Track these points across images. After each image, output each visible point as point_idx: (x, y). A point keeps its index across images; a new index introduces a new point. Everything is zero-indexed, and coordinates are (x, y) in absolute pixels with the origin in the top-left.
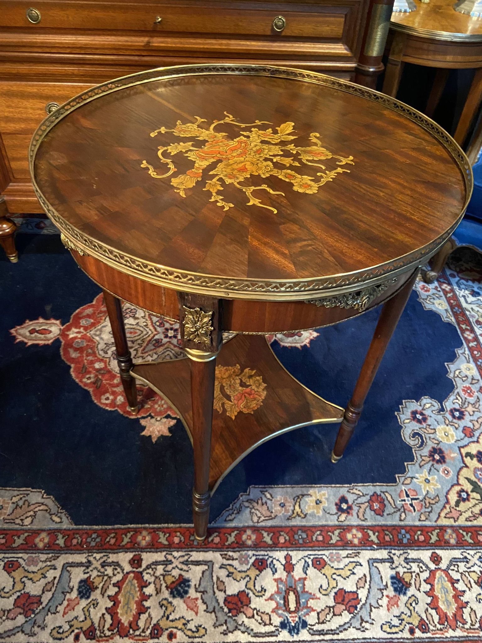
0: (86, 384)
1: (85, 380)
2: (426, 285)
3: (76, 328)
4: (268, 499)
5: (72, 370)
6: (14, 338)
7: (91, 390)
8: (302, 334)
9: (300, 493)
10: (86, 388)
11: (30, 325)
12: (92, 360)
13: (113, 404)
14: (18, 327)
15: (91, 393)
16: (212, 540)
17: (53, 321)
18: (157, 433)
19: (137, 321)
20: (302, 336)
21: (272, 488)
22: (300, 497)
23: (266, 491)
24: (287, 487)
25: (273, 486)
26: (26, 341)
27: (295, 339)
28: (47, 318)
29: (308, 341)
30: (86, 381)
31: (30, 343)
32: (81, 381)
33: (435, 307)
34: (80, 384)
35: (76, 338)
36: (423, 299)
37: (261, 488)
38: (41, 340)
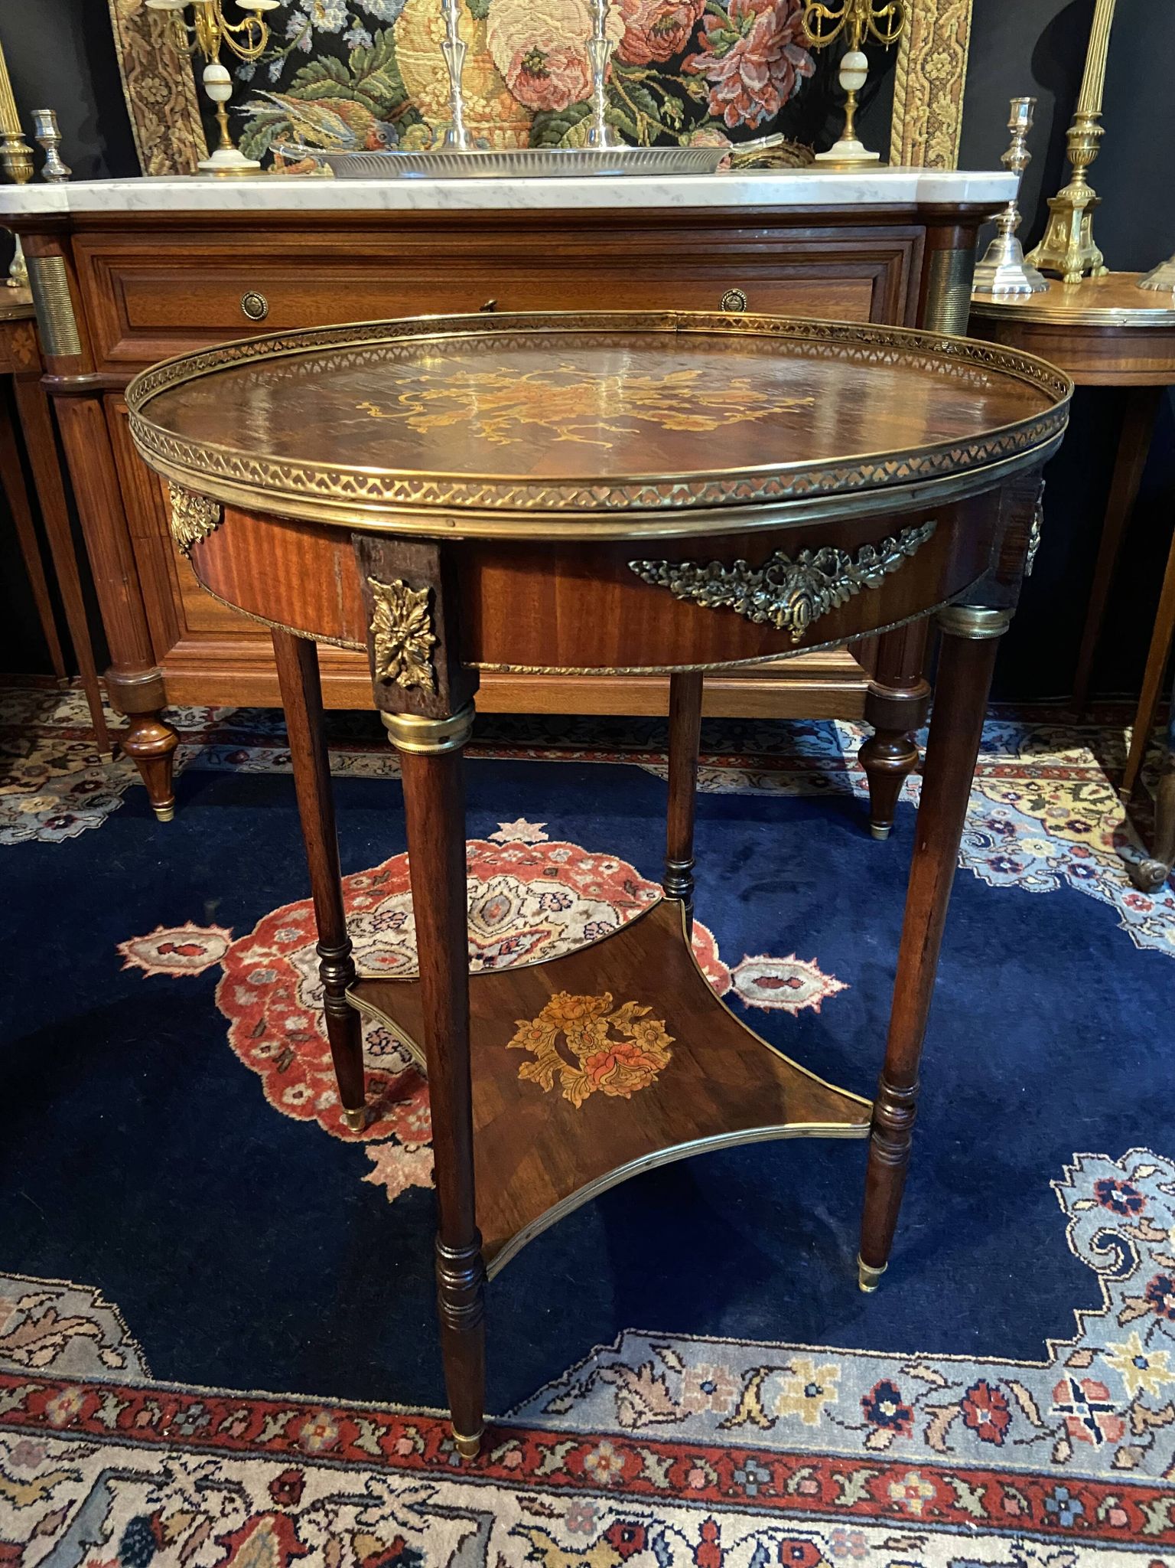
0: (255, 1061)
1: (255, 1052)
2: (1141, 895)
3: (262, 945)
4: (672, 1368)
5: (231, 1029)
6: (124, 959)
7: (264, 1074)
8: (802, 983)
9: (763, 1362)
10: (255, 1069)
11: (163, 935)
12: (282, 1013)
13: (310, 1106)
14: (137, 939)
15: (264, 1080)
16: (501, 1459)
17: (215, 930)
18: (402, 1179)
19: (402, 937)
20: (802, 988)
21: (686, 1340)
22: (762, 1371)
23: (668, 1347)
24: (727, 1343)
25: (687, 1336)
26: (145, 966)
27: (783, 993)
28: (203, 923)
29: (816, 998)
30: (257, 1056)
31: (154, 971)
32: (247, 1054)
33: (1167, 943)
34: (243, 1060)
35: (256, 965)
36: (1134, 925)
37: (655, 1337)
38: (179, 966)
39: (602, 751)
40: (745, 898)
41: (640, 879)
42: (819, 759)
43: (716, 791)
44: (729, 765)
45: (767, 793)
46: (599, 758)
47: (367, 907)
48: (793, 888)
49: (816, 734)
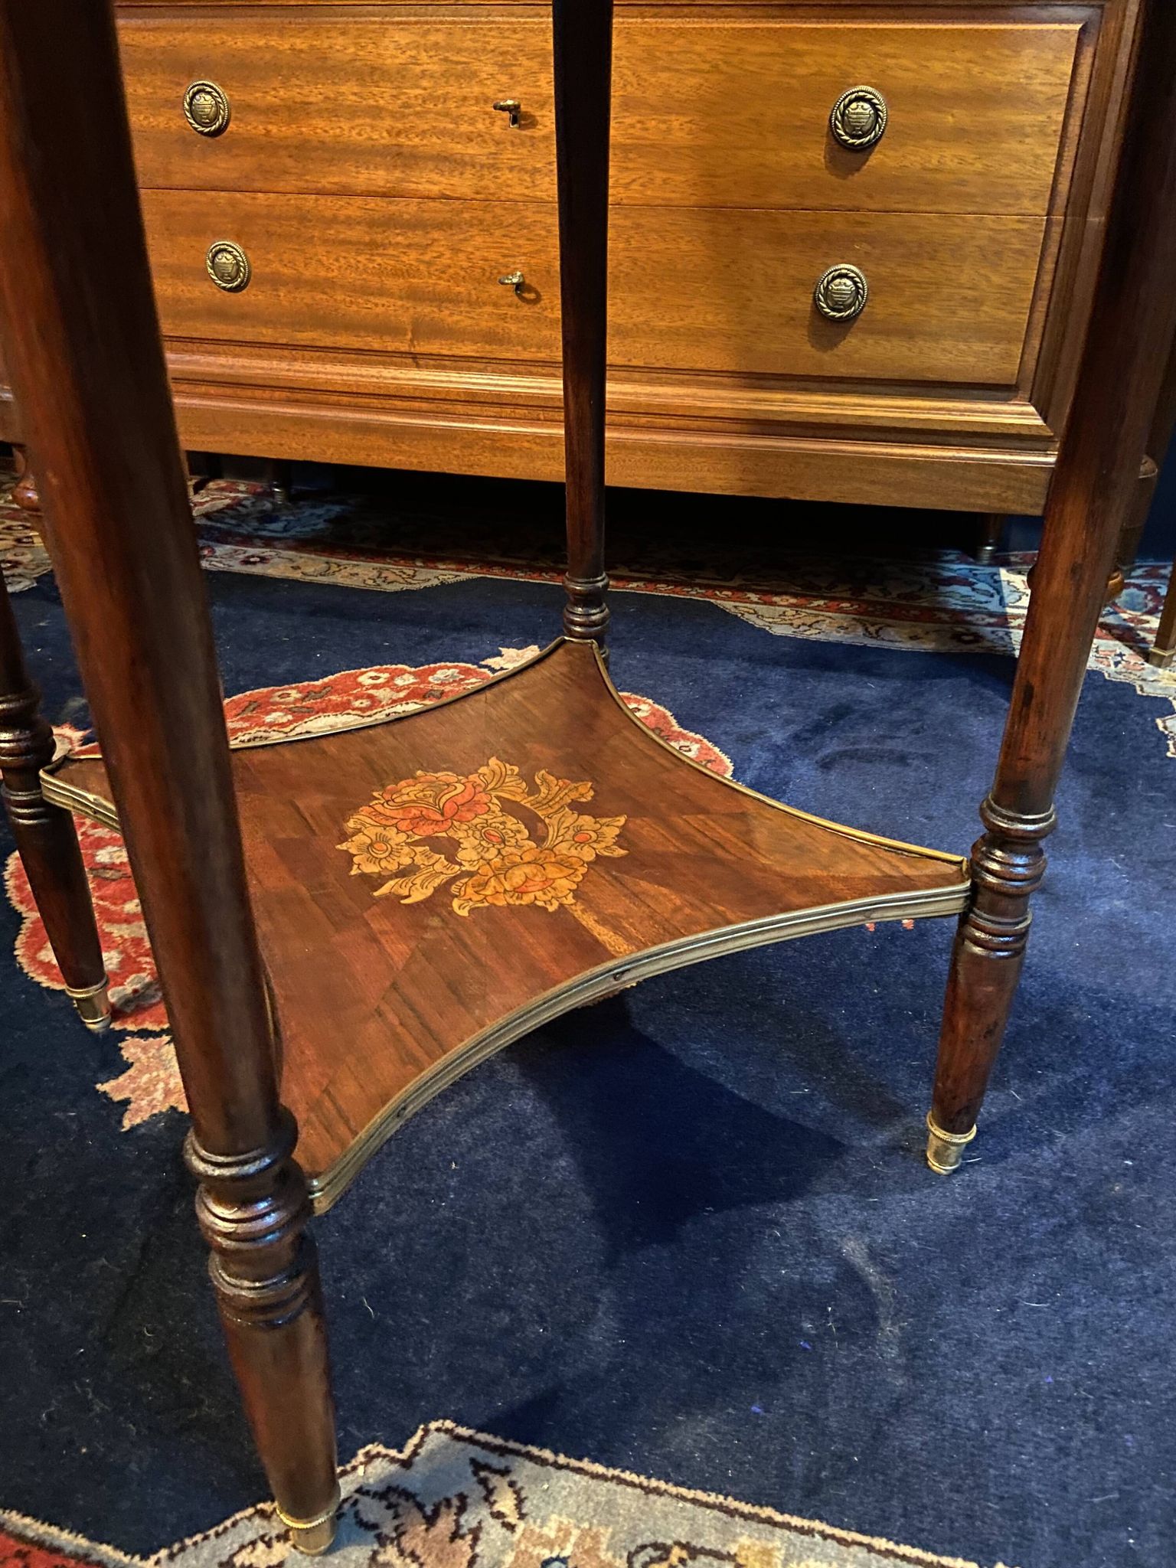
4: (499, 1515)
7: (35, 917)
9: (682, 1534)
10: (24, 909)
12: (100, 839)
15: (24, 926)
18: (159, 1095)
21: (543, 1462)
22: (676, 1553)
23: (505, 1472)
24: (621, 1481)
25: (547, 1454)
32: (24, 888)
34: (15, 894)
37: (485, 1446)
39: (668, 583)
40: (826, 765)
41: (676, 728)
42: (971, 613)
43: (813, 637)
44: (841, 611)
45: (886, 645)
46: (663, 590)
47: (283, 725)
48: (902, 759)
49: (971, 584)
